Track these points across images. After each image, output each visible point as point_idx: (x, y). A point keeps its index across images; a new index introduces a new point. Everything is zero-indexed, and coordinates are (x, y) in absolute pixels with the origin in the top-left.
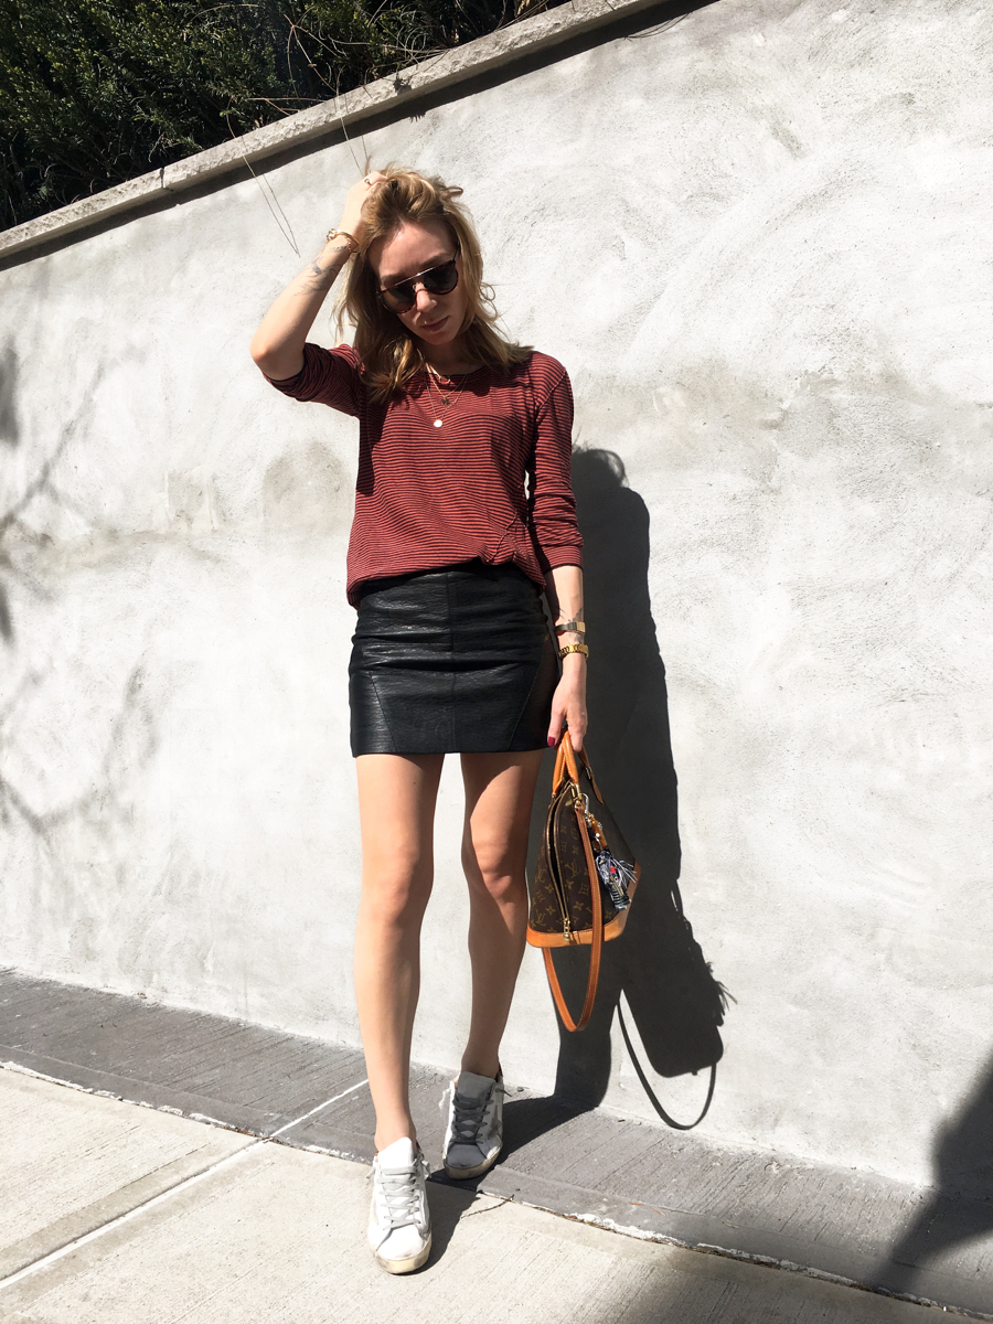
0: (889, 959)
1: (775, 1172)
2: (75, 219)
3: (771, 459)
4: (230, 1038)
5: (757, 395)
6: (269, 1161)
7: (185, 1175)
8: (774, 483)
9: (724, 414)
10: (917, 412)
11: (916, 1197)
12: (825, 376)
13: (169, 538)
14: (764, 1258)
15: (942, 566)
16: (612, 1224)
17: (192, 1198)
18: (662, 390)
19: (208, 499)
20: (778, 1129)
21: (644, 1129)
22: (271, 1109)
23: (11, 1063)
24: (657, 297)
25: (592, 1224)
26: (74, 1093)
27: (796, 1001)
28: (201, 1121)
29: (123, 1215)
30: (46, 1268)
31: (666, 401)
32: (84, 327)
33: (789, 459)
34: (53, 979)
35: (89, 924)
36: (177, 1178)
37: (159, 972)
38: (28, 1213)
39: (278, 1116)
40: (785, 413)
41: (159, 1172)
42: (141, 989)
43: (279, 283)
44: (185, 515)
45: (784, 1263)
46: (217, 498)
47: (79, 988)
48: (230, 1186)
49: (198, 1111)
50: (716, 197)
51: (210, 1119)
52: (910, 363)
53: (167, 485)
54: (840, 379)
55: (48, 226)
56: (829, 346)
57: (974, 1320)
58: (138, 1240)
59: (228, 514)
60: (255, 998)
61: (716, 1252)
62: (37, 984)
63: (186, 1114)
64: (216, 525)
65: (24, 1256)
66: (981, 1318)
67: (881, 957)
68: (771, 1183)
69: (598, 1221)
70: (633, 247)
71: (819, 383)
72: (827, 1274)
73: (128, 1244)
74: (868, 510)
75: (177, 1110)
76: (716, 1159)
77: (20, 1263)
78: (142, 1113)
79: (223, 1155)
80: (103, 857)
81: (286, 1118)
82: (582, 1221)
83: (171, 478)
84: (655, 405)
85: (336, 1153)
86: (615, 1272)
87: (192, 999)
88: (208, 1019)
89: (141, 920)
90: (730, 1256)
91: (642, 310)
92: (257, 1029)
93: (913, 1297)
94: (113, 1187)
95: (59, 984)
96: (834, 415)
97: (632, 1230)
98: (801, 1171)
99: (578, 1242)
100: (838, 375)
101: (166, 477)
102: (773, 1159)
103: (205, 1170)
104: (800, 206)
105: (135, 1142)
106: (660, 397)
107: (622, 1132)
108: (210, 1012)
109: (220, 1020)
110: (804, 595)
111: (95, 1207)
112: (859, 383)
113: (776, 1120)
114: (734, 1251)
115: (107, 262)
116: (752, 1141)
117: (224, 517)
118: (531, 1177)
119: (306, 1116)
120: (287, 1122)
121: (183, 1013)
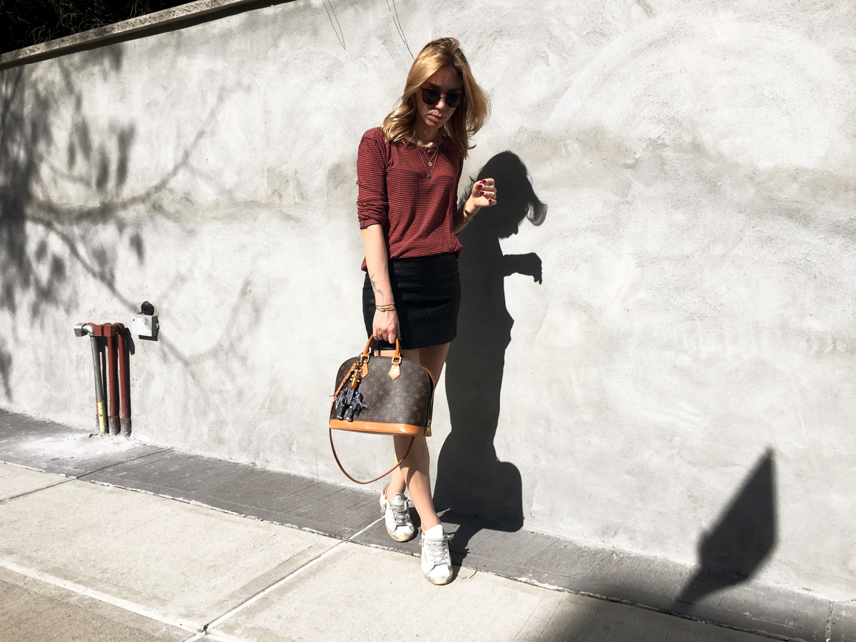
0: (679, 453)
1: (615, 558)
2: (206, 9)
3: (628, 186)
4: (311, 488)
5: (621, 150)
6: (352, 552)
7: (310, 559)
8: (629, 198)
9: (603, 158)
10: (709, 166)
11: (688, 571)
12: (660, 141)
13: (267, 206)
14: (614, 599)
15: (718, 250)
16: (536, 583)
17: (318, 570)
18: (568, 142)
19: (292, 185)
20: (616, 537)
21: (545, 537)
22: (345, 525)
23: (194, 501)
24: (566, 89)
25: (525, 582)
26: (235, 517)
27: (628, 473)
28: (309, 531)
29: (284, 578)
30: (254, 604)
31: (570, 149)
32: (211, 74)
33: (638, 187)
34: (199, 454)
35: (221, 423)
36: (305, 561)
37: (264, 452)
38: (234, 578)
39: (350, 529)
40: (637, 160)
41: (296, 557)
42: (253, 461)
43: (337, 59)
44: (277, 193)
45: (624, 601)
46: (298, 185)
47: (216, 460)
48: (336, 564)
49: (306, 526)
50: (603, 35)
51: (314, 531)
52: (707, 139)
53: (266, 174)
54: (668, 144)
55: (188, 11)
56: (663, 125)
57: (718, 627)
58: (295, 591)
59: (305, 194)
60: (322, 467)
61: (589, 596)
62: (190, 457)
63: (300, 527)
64: (297, 200)
65: (240, 598)
66: (722, 626)
67: (675, 451)
68: (613, 563)
69: (528, 581)
70: (553, 58)
71: (656, 145)
72: (645, 606)
73: (292, 592)
74: (680, 217)
75: (295, 526)
76: (584, 552)
77: (240, 601)
78: (276, 527)
79: (327, 549)
80: (229, 386)
81: (355, 530)
82: (520, 581)
83: (269, 170)
84: (563, 150)
85: (386, 548)
86: (541, 605)
87: (284, 466)
88: (295, 477)
89: (252, 423)
90: (597, 598)
91: (557, 95)
92: (324, 483)
93: (688, 617)
94: (274, 565)
95: (203, 457)
96: (664, 164)
97: (546, 585)
98: (629, 558)
99: (520, 591)
100: (667, 141)
101: (265, 170)
102: (613, 552)
103: (319, 556)
104: (650, 45)
105: (277, 542)
106: (566, 146)
107: (534, 538)
108: (295, 473)
109: (302, 479)
110: (643, 261)
111: (268, 575)
112: (679, 147)
113: (615, 533)
114: (599, 596)
115: (226, 36)
116: (602, 543)
117: (302, 196)
118: (490, 560)
119: (365, 530)
120: (356, 533)
121: (279, 475)
